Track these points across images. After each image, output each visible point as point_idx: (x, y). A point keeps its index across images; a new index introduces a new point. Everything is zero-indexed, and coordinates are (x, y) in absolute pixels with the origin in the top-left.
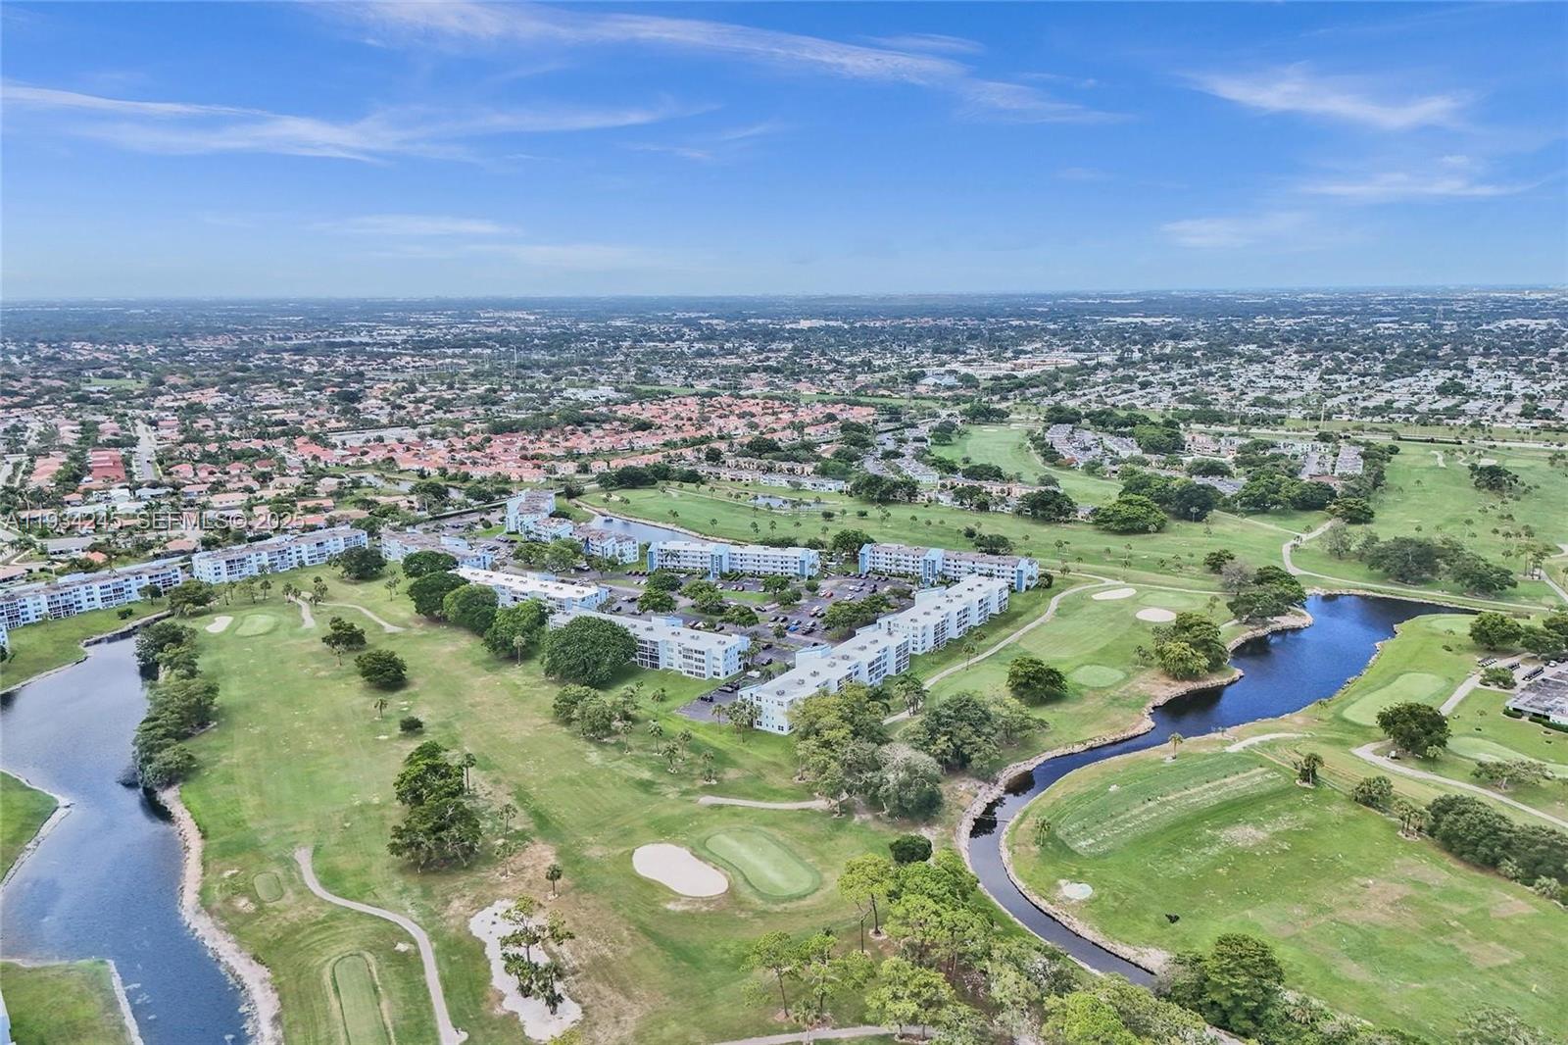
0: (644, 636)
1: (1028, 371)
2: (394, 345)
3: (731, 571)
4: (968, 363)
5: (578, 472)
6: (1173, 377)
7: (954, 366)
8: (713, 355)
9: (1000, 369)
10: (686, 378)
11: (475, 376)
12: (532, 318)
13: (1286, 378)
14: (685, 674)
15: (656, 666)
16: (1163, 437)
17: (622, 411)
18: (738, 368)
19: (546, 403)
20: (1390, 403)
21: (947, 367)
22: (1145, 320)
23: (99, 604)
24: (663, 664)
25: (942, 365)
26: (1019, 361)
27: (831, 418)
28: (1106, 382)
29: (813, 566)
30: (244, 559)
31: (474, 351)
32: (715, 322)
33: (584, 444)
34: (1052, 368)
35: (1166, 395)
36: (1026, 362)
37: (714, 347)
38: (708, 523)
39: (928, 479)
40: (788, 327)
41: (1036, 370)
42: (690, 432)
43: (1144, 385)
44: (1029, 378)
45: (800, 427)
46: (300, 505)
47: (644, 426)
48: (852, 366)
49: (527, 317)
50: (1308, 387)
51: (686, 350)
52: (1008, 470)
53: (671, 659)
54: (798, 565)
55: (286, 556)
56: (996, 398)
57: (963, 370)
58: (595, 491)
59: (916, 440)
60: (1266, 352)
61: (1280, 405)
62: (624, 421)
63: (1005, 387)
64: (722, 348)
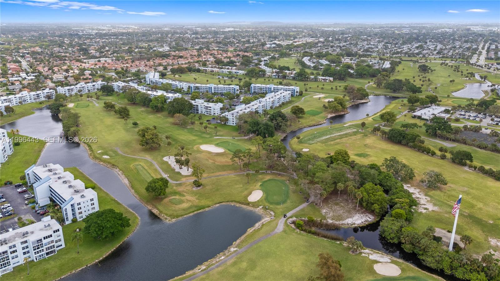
0: (194, 104)
1: (297, 43)
2: (92, 35)
3: (214, 92)
4: (279, 41)
5: (164, 70)
6: (341, 45)
7: (275, 42)
8: (199, 38)
9: (289, 42)
10: (191, 45)
11: (123, 44)
12: (136, 27)
13: (374, 45)
14: (206, 114)
15: (198, 113)
16: (336, 59)
17: (173, 53)
18: (207, 42)
19: (149, 52)
20: (401, 51)
25: (272, 41)
27: (238, 55)
28: (320, 46)
29: (237, 90)
30: (72, 89)
31: (120, 37)
32: (198, 29)
33: (164, 62)
34: (305, 42)
35: (338, 50)
36: (297, 40)
39: (268, 70)
40: (222, 30)
41: (300, 43)
42: (196, 59)
43: (332, 47)
45: (230, 58)
46: (82, 77)
47: (181, 57)
48: (244, 42)
50: (379, 47)
51: (189, 37)
52: (291, 68)
53: (202, 110)
54: (233, 90)
55: (84, 88)
56: (288, 51)
58: (170, 74)
59: (265, 61)
60: (369, 38)
61: (371, 52)
62: (174, 56)
63: (289, 47)
64: (201, 36)
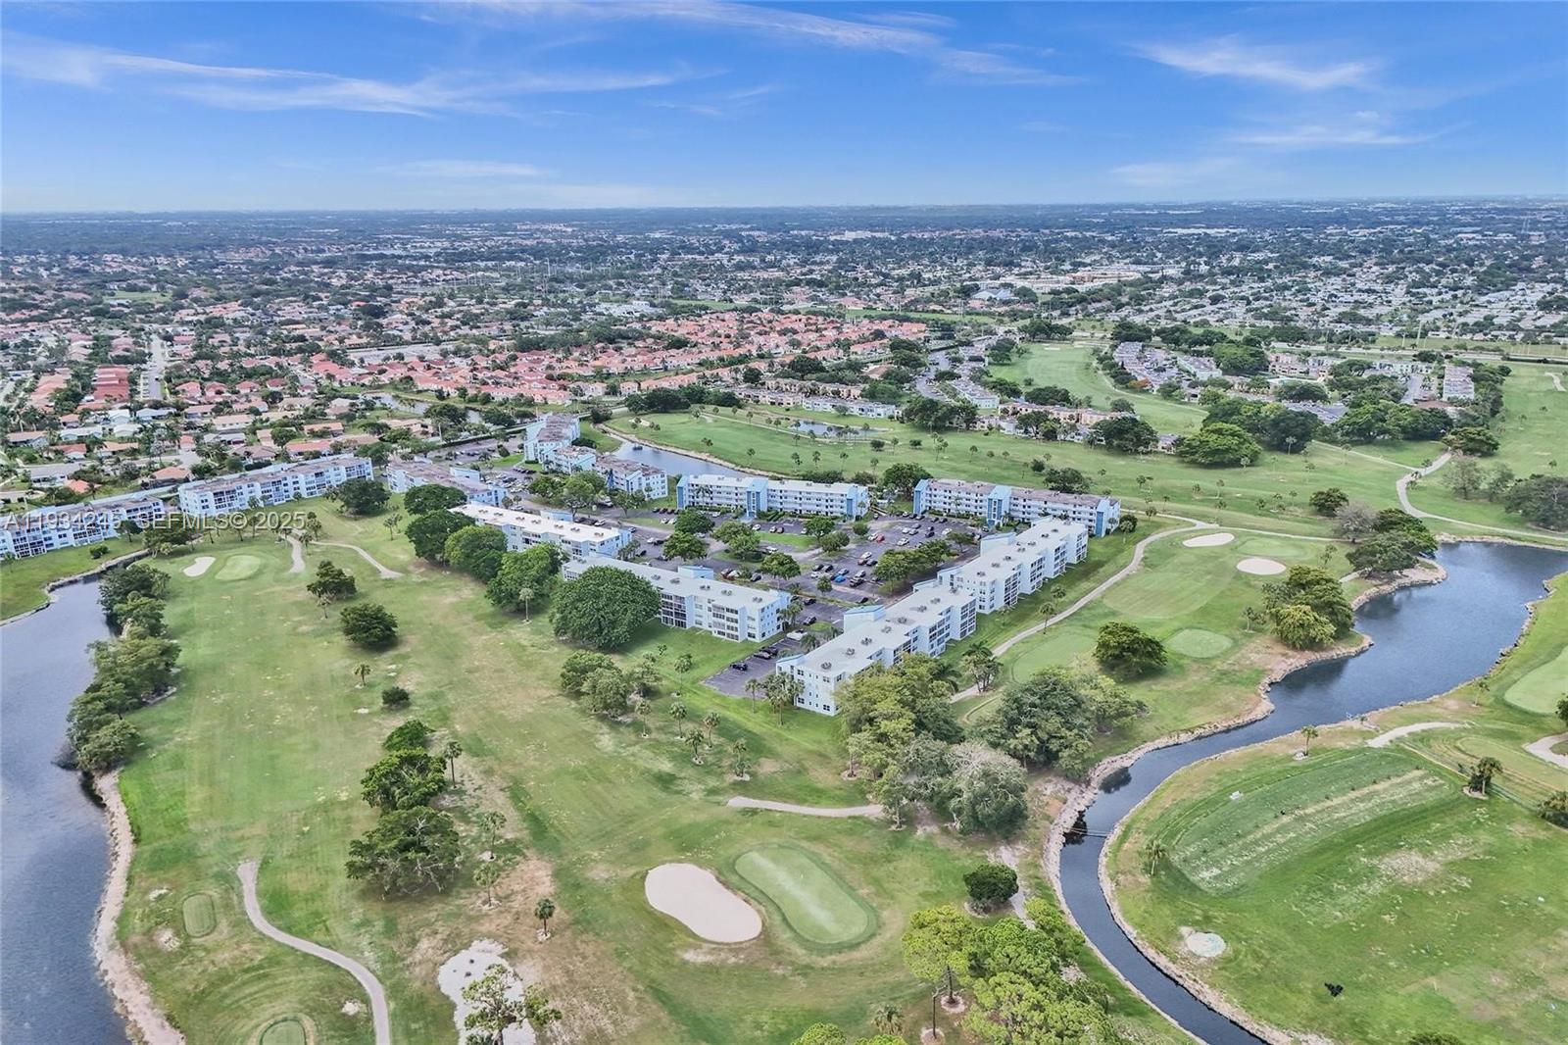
0: (670, 590)
1: (1089, 285)
2: (427, 257)
3: (770, 509)
4: (1024, 276)
5: (607, 394)
6: (1245, 290)
7: (1009, 279)
8: (754, 268)
9: (1058, 282)
10: (725, 292)
11: (506, 290)
12: (570, 230)
13: (1370, 291)
14: (715, 635)
15: (682, 625)
16: (1246, 357)
17: (656, 327)
18: (779, 282)
19: (576, 319)
20: (1489, 319)
21: (1002, 280)
22: (1208, 231)
23: (72, 541)
24: (690, 623)
25: (997, 278)
26: (1078, 274)
27: (879, 335)
28: (1172, 297)
29: (862, 505)
30: (234, 491)
31: (508, 263)
32: (756, 233)
33: (614, 363)
34: (1114, 281)
35: (1240, 310)
36: (1086, 274)
37: (756, 260)
38: (745, 453)
39: (988, 403)
40: (832, 238)
41: (1098, 284)
42: (728, 350)
43: (1215, 300)
44: (1089, 293)
45: (846, 345)
46: (306, 428)
47: (679, 344)
48: (901, 279)
49: (564, 229)
50: (1396, 302)
51: (725, 262)
52: (1077, 393)
53: (700, 617)
54: (844, 504)
55: (281, 487)
56: (1056, 313)
57: (1019, 283)
58: (624, 415)
59: (973, 359)
60: (1344, 264)
61: (1369, 322)
62: (658, 337)
63: (1064, 301)
64: (763, 260)
